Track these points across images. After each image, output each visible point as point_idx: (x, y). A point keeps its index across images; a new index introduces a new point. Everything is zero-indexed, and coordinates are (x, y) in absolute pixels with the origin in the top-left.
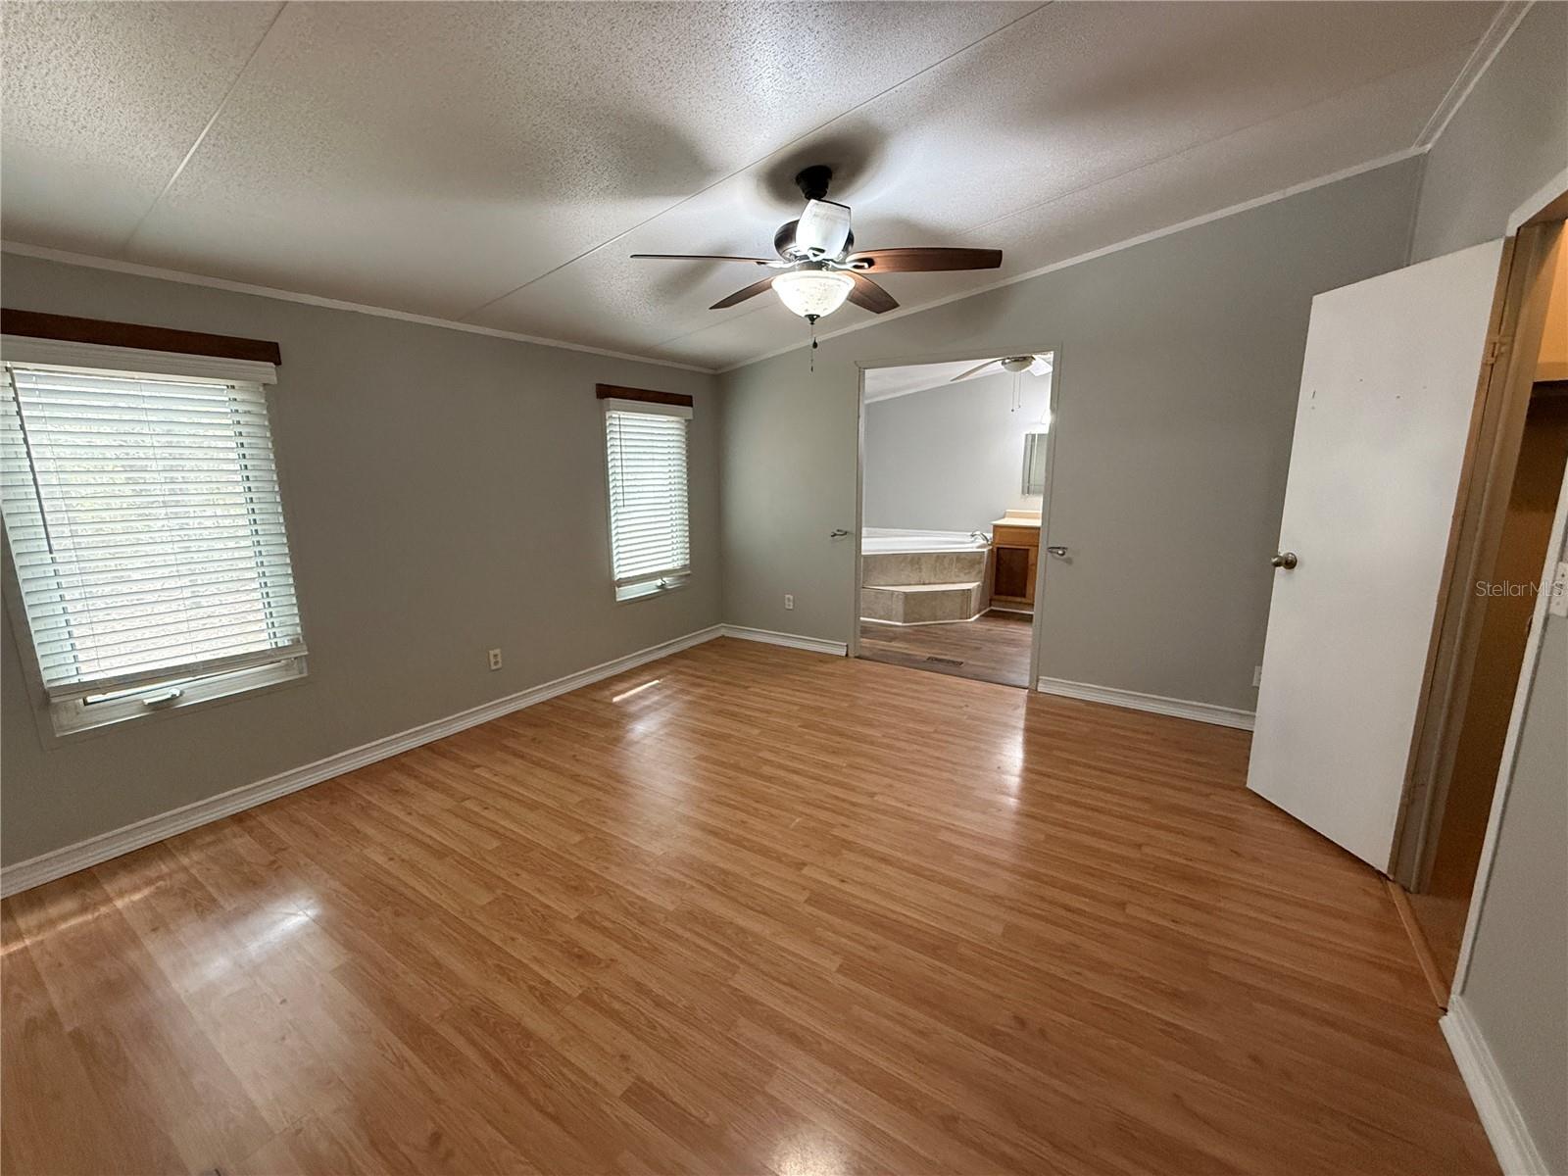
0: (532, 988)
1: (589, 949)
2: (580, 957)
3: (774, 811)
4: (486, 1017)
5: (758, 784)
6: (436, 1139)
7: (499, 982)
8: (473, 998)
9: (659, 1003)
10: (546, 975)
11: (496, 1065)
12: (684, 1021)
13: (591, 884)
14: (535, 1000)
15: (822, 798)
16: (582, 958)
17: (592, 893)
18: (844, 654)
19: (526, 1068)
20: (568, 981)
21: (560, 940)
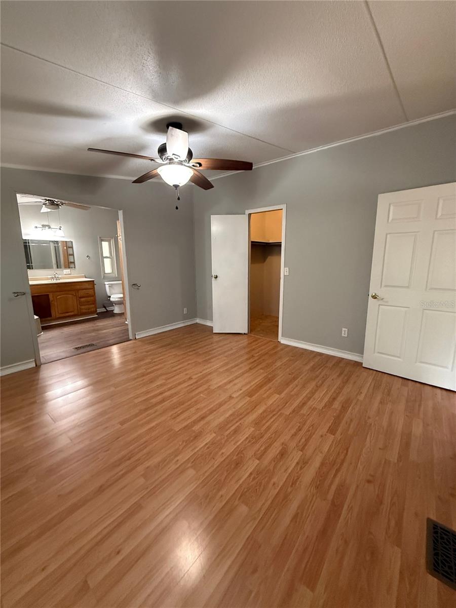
0: (301, 468)
1: (278, 452)
2: (282, 455)
4: (319, 481)
6: (369, 482)
7: (300, 482)
8: (312, 491)
9: (300, 429)
10: (294, 465)
11: (338, 471)
12: (304, 424)
13: (235, 458)
14: (306, 466)
16: (283, 454)
17: (242, 457)
18: (35, 366)
19: (335, 461)
20: (296, 456)
21: (273, 463)
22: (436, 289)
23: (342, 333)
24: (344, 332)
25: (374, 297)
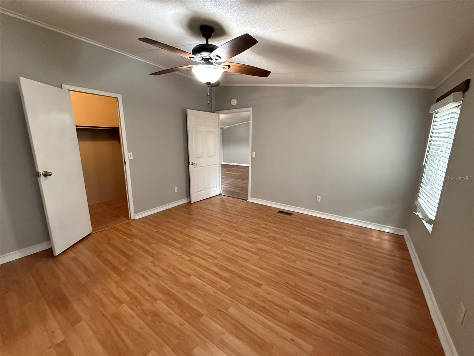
3: (226, 255)
5: (231, 267)
15: (208, 259)
22: (211, 156)
23: (175, 191)
24: (176, 190)
25: (192, 164)
